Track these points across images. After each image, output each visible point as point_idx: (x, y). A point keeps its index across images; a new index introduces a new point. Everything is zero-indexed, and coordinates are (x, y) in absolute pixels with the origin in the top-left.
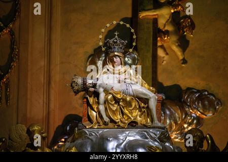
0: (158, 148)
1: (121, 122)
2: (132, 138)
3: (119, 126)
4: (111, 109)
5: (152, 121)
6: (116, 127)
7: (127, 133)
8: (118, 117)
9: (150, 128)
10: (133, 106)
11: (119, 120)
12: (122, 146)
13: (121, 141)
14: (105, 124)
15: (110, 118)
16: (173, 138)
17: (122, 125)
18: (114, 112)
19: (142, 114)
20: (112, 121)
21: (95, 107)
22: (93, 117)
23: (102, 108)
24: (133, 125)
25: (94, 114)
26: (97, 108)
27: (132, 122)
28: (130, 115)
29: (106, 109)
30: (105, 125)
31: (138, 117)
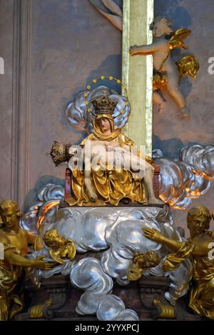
0: (156, 230)
1: (112, 198)
2: (124, 219)
3: (109, 203)
4: (98, 183)
5: (148, 197)
6: (105, 204)
7: (119, 212)
8: (107, 193)
9: (145, 206)
10: (126, 179)
11: (108, 197)
12: (113, 228)
13: (112, 222)
14: (92, 200)
15: (97, 193)
16: (171, 204)
17: (112, 202)
18: (103, 187)
19: (136, 188)
20: (100, 197)
21: (80, 179)
22: (77, 192)
23: (88, 181)
24: (125, 202)
25: (79, 188)
26: (82, 181)
27: (125, 199)
28: (122, 191)
29: (93, 182)
30: (92, 202)
31: (131, 192)
